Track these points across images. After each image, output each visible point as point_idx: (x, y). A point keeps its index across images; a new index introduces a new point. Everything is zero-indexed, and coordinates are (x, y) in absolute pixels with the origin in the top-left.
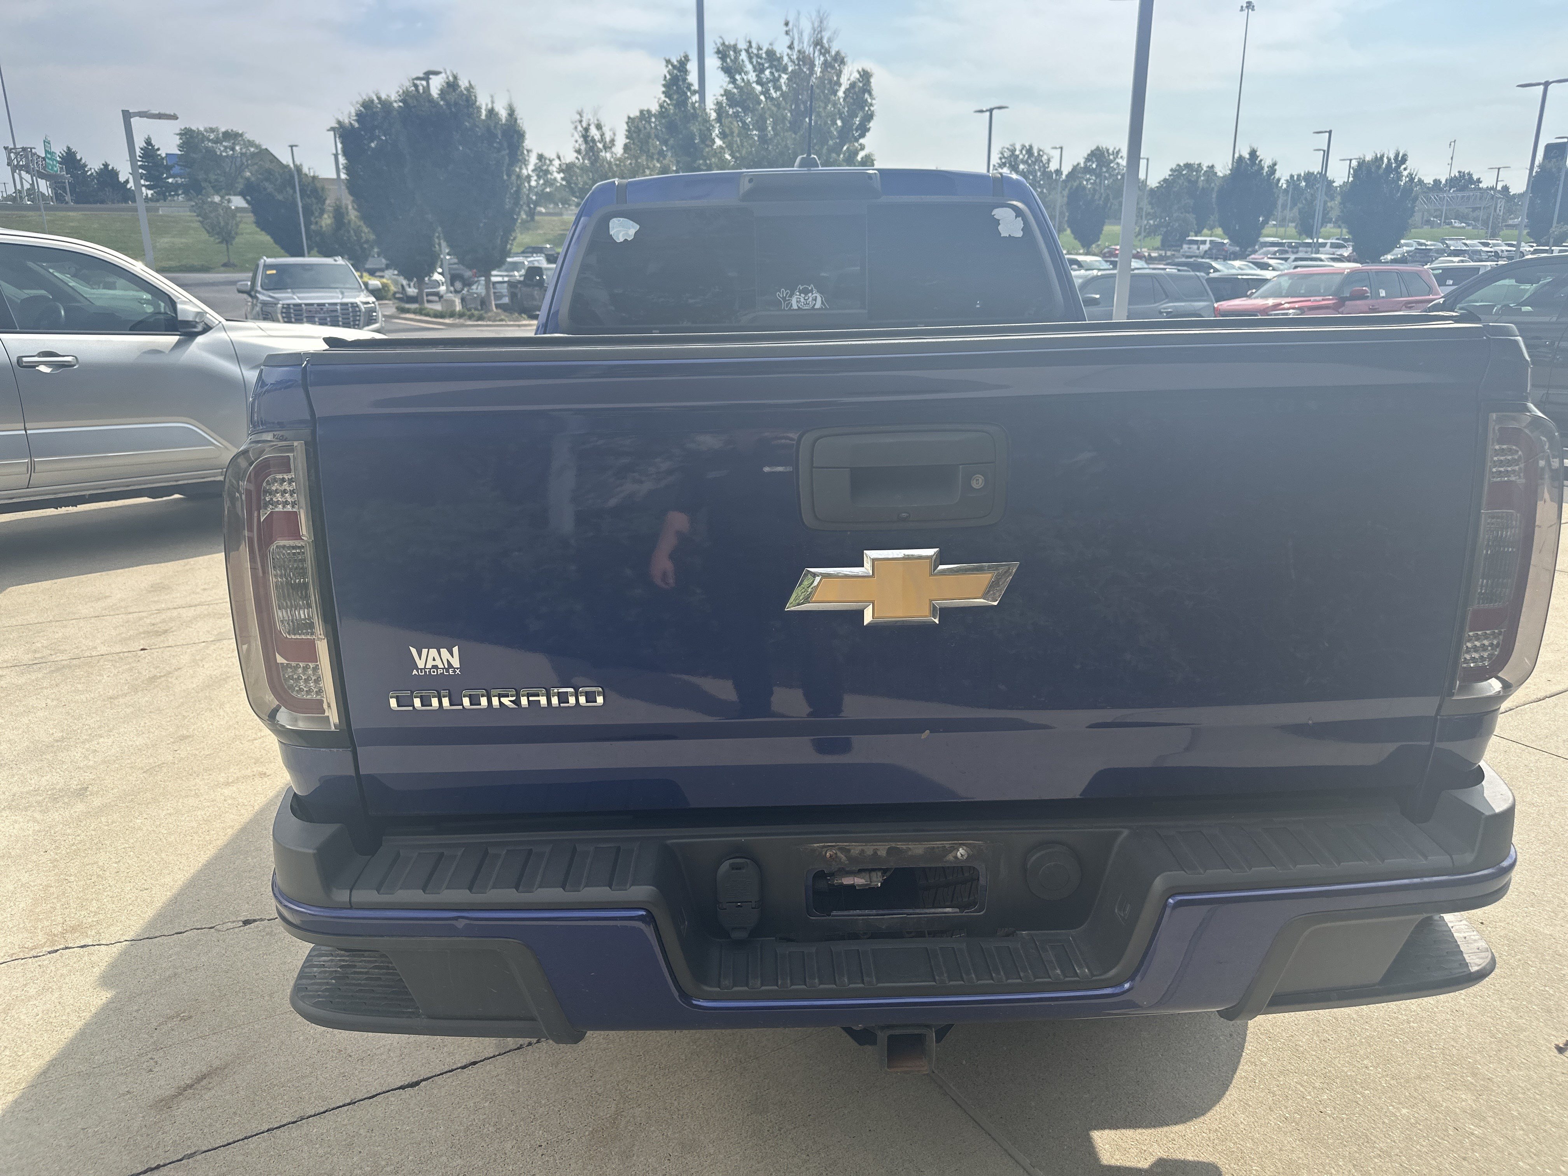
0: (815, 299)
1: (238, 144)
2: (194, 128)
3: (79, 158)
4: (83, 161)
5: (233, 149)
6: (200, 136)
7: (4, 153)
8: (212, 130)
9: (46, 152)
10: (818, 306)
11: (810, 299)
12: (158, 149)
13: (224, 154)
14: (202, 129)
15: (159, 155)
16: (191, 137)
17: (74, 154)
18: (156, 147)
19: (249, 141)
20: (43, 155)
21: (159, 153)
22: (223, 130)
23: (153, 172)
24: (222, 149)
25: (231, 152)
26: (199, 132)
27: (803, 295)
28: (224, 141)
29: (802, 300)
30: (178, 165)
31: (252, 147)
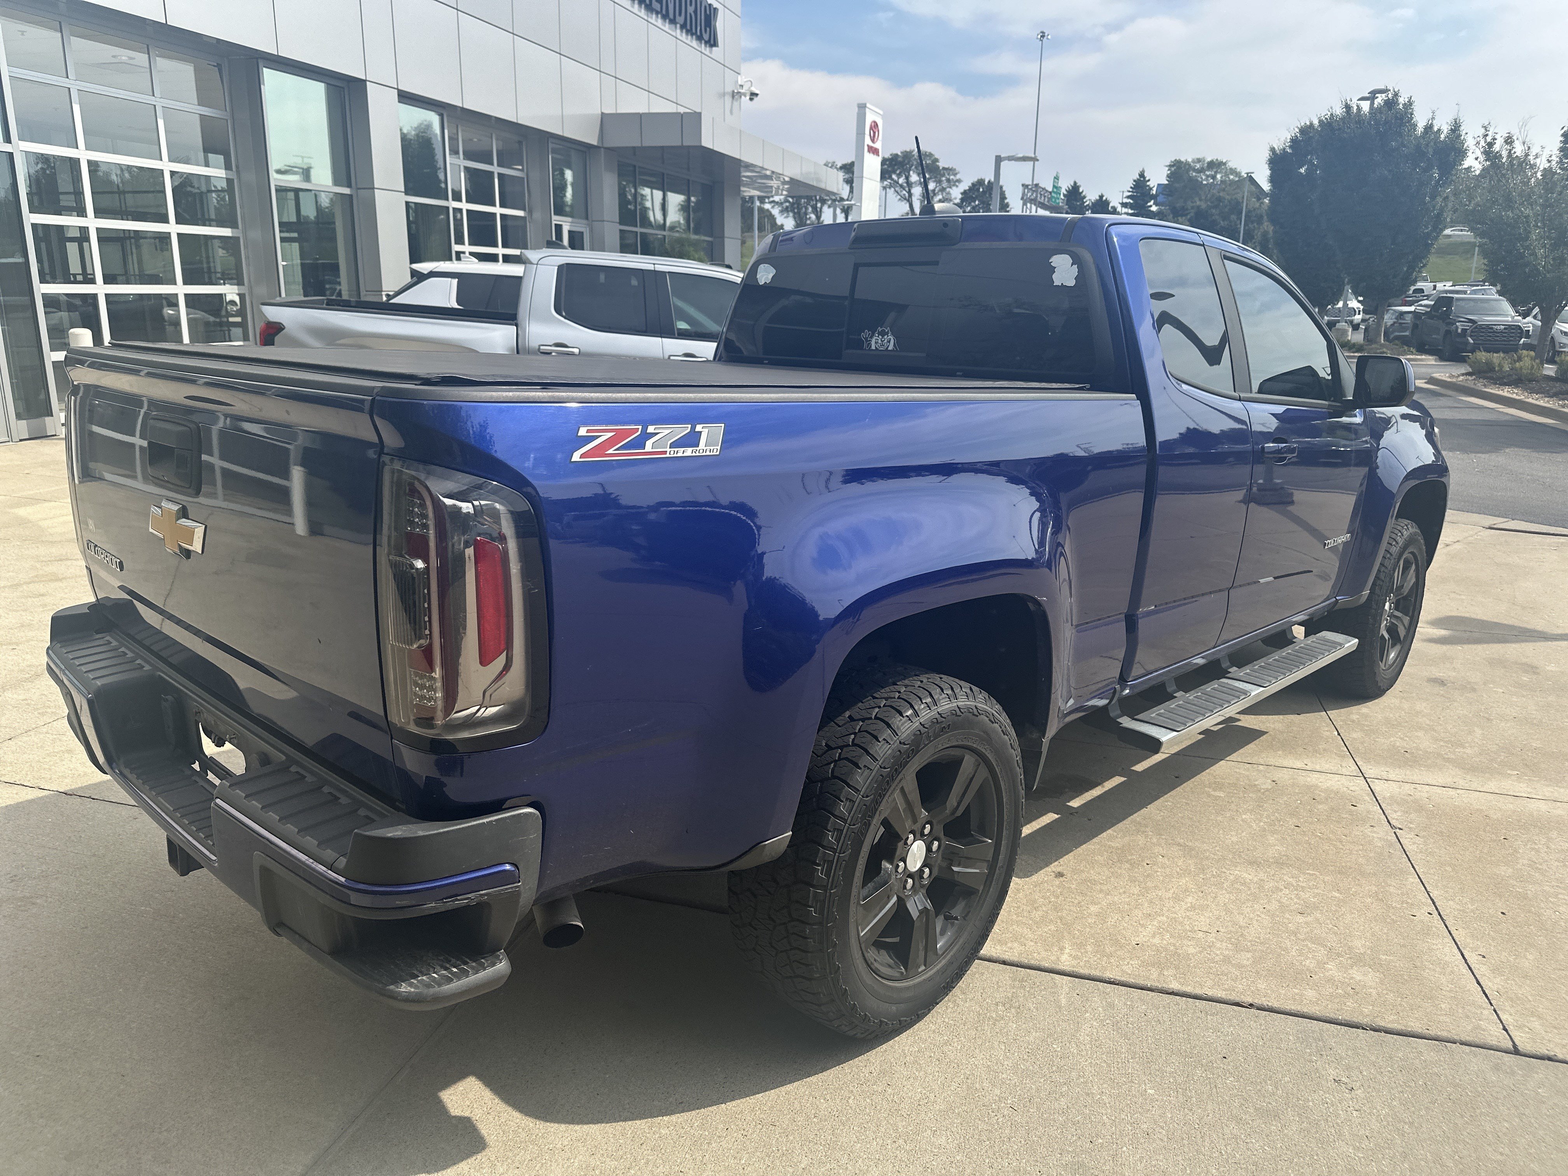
0: (889, 342)
1: (1219, 173)
2: (1183, 159)
3: (1081, 191)
4: (1084, 194)
5: (1214, 177)
6: (1187, 167)
7: (1021, 188)
8: (1199, 160)
9: (1054, 186)
10: (890, 348)
11: (886, 341)
12: (1149, 180)
13: (1205, 182)
14: (1190, 160)
15: (1148, 186)
16: (1179, 168)
17: (1078, 187)
18: (1147, 179)
19: (1231, 169)
20: (1050, 190)
21: (1148, 183)
22: (1209, 159)
23: (1139, 201)
24: (1204, 177)
25: (1211, 181)
26: (1187, 163)
27: (880, 337)
28: (1208, 170)
29: (880, 341)
30: (1163, 194)
31: (1232, 174)
